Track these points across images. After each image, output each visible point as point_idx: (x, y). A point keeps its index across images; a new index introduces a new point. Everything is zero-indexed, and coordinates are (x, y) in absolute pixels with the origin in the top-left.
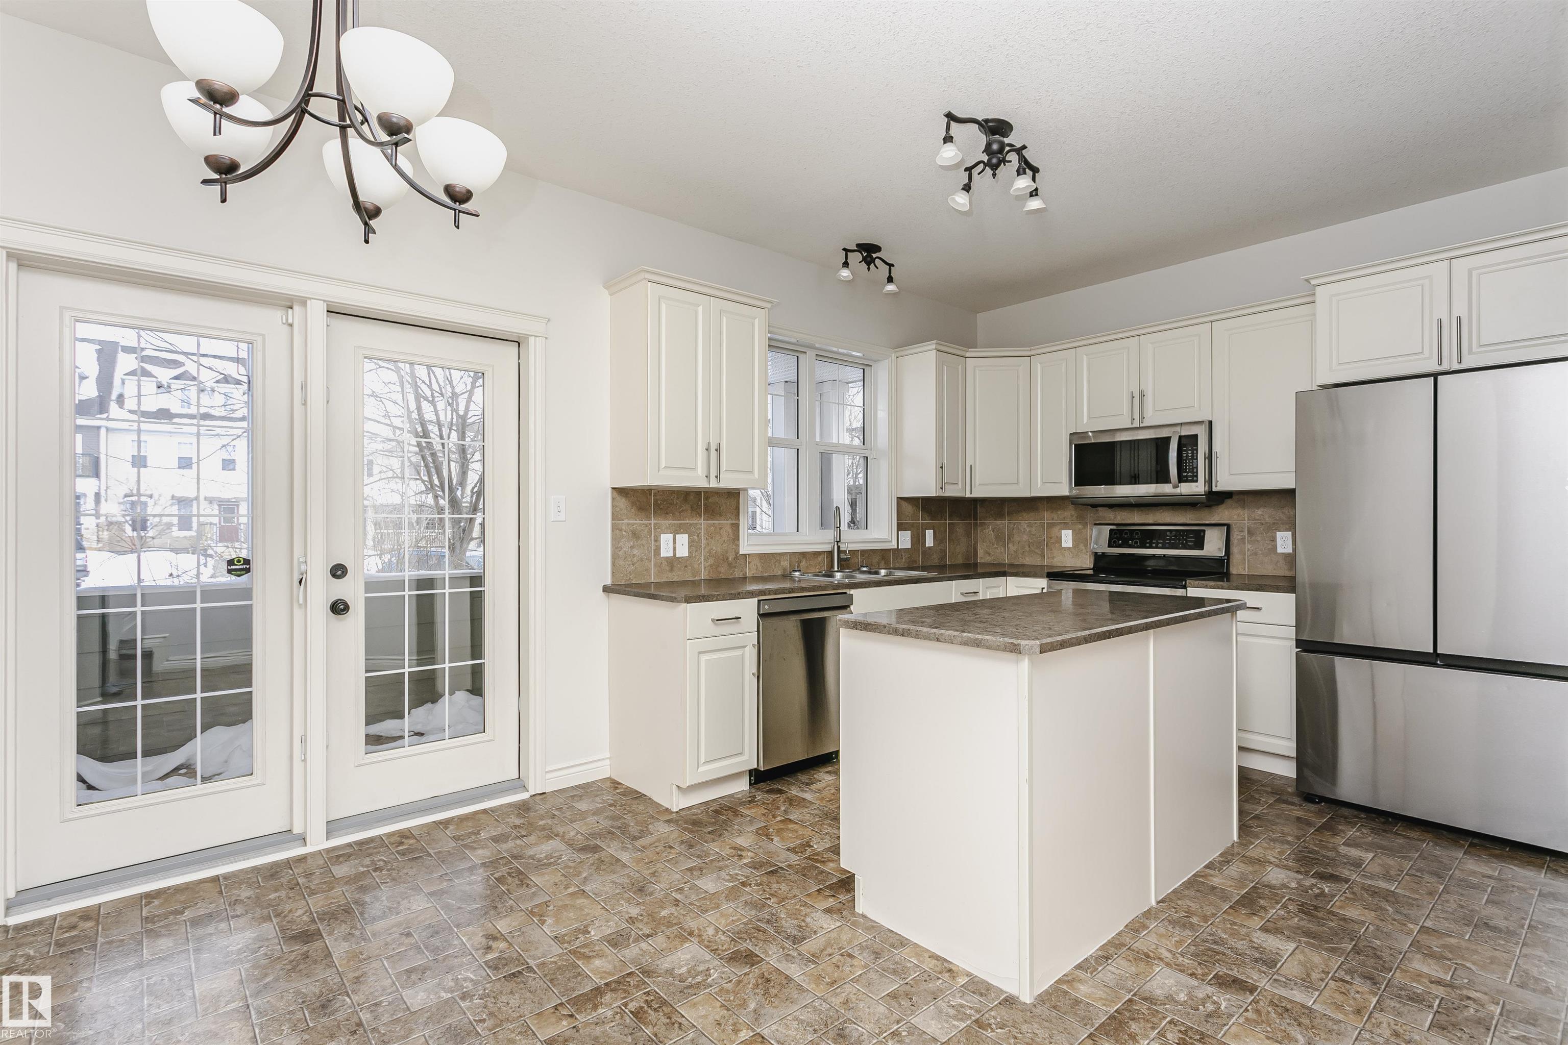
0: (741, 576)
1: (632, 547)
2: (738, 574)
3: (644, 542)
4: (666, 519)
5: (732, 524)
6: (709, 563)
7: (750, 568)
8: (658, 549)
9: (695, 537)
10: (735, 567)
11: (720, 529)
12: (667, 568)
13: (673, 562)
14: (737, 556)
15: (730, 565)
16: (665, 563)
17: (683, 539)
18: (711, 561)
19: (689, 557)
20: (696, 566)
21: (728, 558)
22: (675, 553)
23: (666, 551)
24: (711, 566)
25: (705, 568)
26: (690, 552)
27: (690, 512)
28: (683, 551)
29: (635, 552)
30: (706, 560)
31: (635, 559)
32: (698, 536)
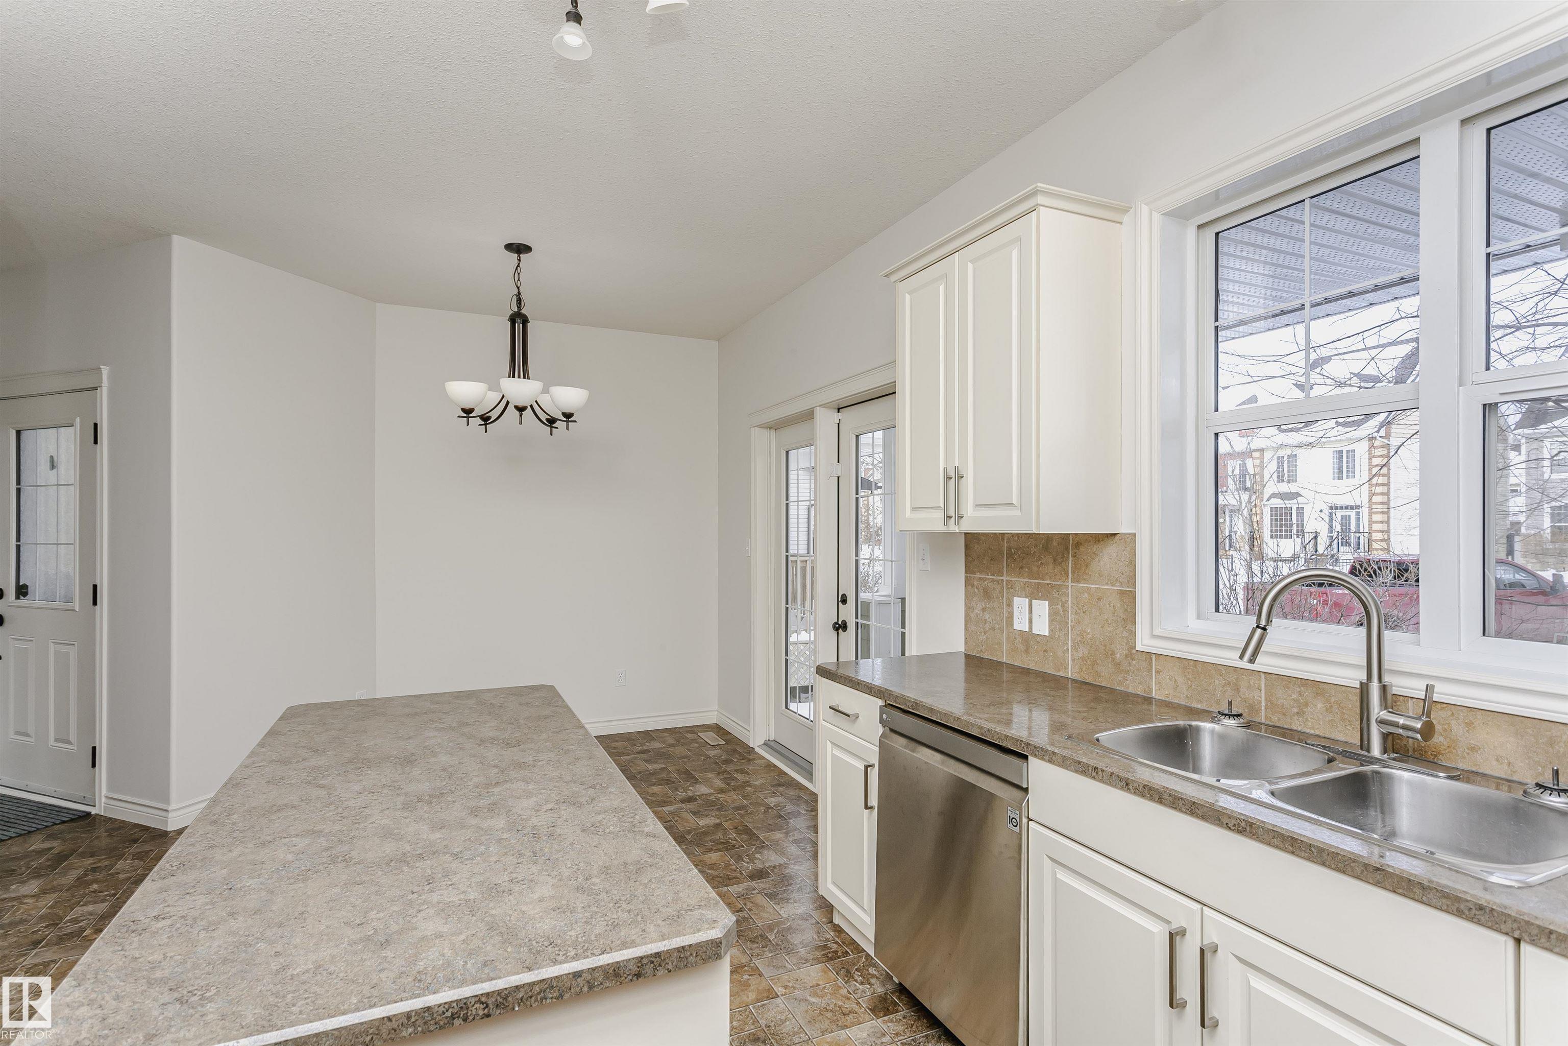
0: (1139, 691)
1: (984, 610)
2: (1133, 687)
3: (996, 605)
4: (1020, 575)
5: (1122, 593)
6: (1080, 655)
7: (1159, 683)
8: (1011, 617)
9: (1059, 607)
10: (1127, 672)
11: (1099, 599)
12: (1022, 647)
13: (1028, 638)
14: (1132, 653)
15: (1117, 665)
16: (1019, 639)
17: (1042, 608)
18: (1083, 651)
19: (1051, 636)
20: (1059, 653)
21: (1113, 653)
22: (1031, 628)
23: (1020, 623)
24: (1083, 659)
25: (1073, 660)
26: (1051, 630)
27: (1051, 566)
28: (1042, 627)
29: (987, 616)
30: (1075, 648)
31: (987, 626)
32: (1063, 606)
